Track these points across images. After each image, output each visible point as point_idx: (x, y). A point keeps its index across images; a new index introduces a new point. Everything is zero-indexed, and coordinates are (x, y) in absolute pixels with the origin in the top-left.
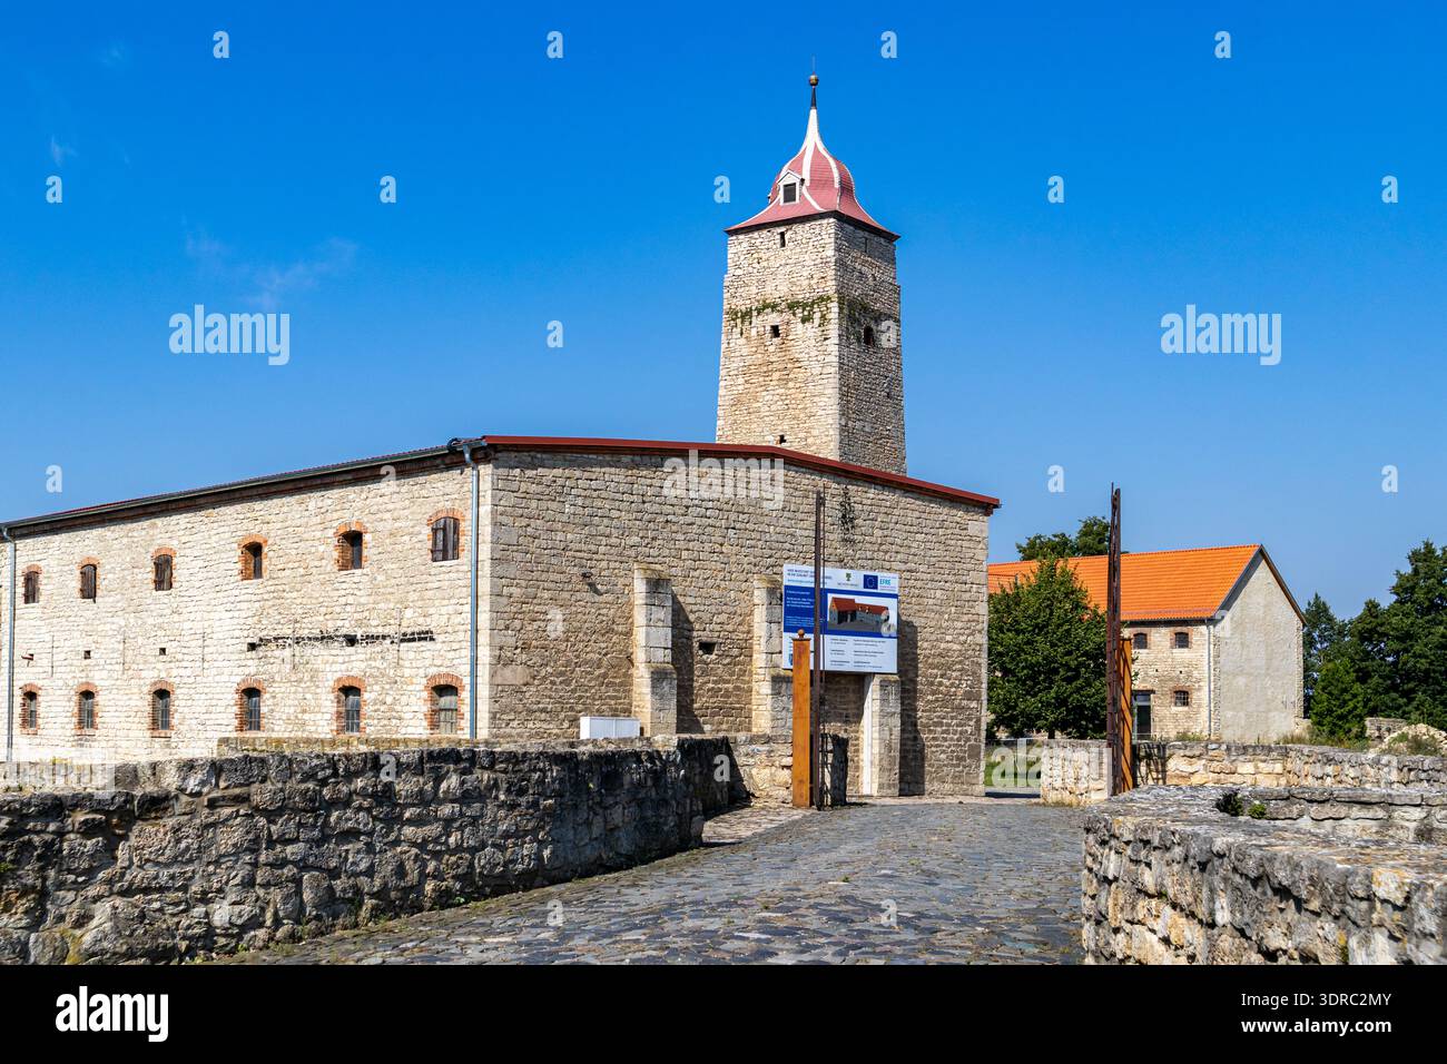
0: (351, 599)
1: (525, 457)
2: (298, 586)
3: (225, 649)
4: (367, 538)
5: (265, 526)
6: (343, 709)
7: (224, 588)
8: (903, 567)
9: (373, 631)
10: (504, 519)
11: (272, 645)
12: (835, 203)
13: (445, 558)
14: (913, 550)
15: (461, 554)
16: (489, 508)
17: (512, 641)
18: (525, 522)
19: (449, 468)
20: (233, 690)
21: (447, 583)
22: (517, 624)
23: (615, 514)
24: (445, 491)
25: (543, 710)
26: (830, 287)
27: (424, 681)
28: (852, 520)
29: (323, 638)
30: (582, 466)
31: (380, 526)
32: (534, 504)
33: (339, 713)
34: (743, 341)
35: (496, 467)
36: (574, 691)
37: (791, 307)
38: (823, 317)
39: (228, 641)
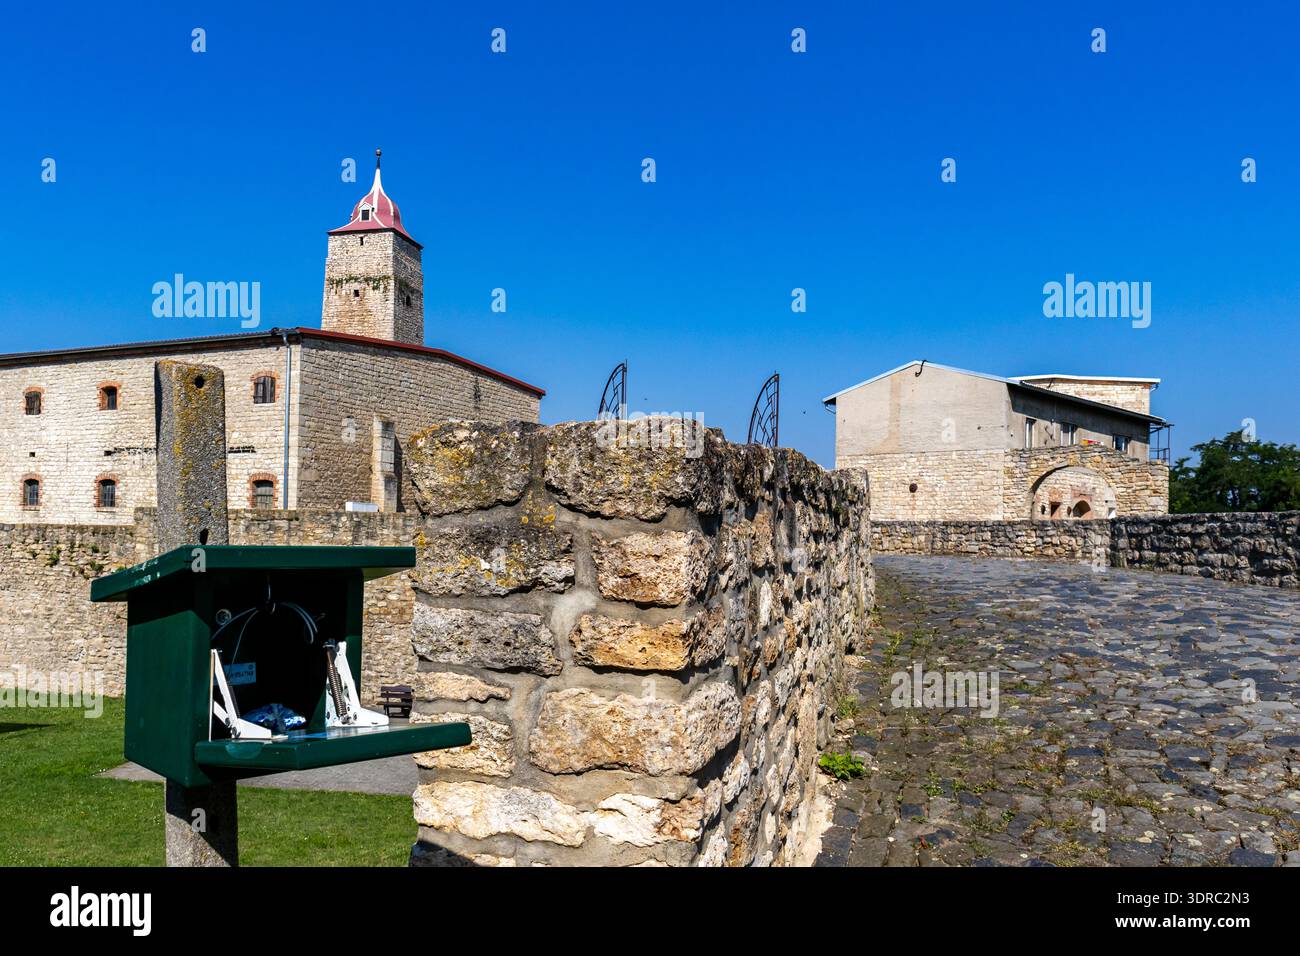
1: (319, 343)
2: (147, 416)
3: (86, 454)
5: (120, 377)
7: (86, 414)
10: (304, 379)
11: (126, 453)
12: (392, 224)
13: (264, 402)
15: (277, 400)
16: (298, 372)
17: (309, 454)
18: (318, 382)
19: (267, 346)
20: (92, 481)
21: (265, 417)
22: (312, 444)
23: (365, 382)
24: (263, 360)
25: (326, 497)
26: (390, 271)
27: (247, 477)
28: (479, 396)
30: (348, 351)
32: (323, 372)
34: (336, 297)
35: (303, 347)
36: (341, 486)
37: (367, 280)
38: (385, 288)
39: (87, 449)
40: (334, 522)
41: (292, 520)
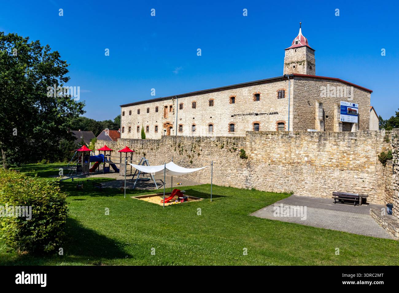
0: (257, 107)
1: (299, 78)
2: (244, 105)
3: (226, 117)
4: (261, 95)
5: (236, 94)
6: (254, 128)
7: (226, 105)
8: (357, 103)
9: (263, 113)
10: (295, 90)
11: (237, 116)
12: (305, 44)
13: (281, 98)
14: (359, 100)
15: (285, 97)
16: (293, 88)
17: (296, 114)
18: (299, 91)
19: (282, 80)
20: (228, 124)
21: (282, 103)
22: (297, 111)
23: (313, 90)
24: (281, 85)
25: (301, 128)
26: (305, 59)
27: (276, 122)
29: (250, 114)
30: (308, 80)
31: (264, 92)
32: (300, 87)
33: (253, 128)
35: (294, 80)
36: (306, 124)
37: (297, 62)
38: (304, 64)
39: (226, 115)
40: (312, 135)
41: (297, 134)
